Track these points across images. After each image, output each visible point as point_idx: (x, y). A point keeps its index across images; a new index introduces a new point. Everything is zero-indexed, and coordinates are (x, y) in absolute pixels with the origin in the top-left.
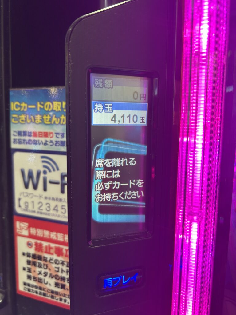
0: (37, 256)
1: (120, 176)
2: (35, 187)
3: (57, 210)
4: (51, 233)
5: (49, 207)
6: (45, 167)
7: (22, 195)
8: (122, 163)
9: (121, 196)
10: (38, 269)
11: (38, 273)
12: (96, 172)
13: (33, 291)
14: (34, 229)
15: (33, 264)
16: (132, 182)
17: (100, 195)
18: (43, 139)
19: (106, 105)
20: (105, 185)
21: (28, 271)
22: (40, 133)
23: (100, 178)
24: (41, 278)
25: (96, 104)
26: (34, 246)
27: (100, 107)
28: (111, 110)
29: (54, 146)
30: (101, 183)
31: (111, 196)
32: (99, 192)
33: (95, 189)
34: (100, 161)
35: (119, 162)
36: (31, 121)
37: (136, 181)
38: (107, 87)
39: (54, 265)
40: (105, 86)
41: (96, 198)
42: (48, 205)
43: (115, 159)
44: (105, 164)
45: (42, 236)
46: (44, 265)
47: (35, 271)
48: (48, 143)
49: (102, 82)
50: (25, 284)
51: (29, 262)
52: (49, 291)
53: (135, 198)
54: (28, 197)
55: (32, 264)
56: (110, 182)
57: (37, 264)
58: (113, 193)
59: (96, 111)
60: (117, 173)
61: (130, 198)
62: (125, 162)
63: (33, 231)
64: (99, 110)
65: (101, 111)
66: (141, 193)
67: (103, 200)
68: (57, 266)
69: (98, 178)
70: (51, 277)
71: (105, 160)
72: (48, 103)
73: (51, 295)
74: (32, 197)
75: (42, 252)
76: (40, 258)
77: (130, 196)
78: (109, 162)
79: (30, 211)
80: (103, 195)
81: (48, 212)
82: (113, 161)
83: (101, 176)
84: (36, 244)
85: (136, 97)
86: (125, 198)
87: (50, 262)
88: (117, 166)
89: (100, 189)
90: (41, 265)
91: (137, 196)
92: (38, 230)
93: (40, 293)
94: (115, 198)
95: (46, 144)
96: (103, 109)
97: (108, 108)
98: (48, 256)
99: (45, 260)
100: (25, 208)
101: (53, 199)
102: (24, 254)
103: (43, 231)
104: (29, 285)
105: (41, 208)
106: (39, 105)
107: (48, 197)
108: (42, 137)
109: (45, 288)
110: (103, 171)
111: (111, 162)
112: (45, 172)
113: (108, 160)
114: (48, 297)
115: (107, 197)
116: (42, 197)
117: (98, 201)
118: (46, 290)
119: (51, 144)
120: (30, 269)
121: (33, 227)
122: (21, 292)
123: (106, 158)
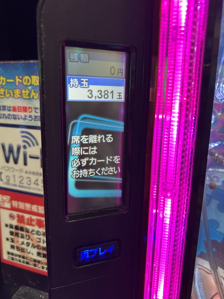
0: (19, 227)
1: (96, 153)
2: (16, 161)
3: (37, 184)
4: (33, 206)
5: (30, 181)
6: (24, 141)
7: (3, 169)
8: (99, 140)
9: (98, 172)
10: (21, 240)
11: (21, 243)
12: (72, 148)
13: (17, 260)
14: (16, 202)
15: (16, 235)
16: (109, 158)
17: (77, 171)
18: (22, 114)
19: (82, 80)
20: (82, 161)
21: (11, 242)
22: (19, 108)
23: (76, 154)
24: (24, 248)
25: (72, 79)
26: (16, 219)
27: (76, 82)
28: (87, 85)
29: (33, 121)
30: (77, 160)
31: (87, 172)
32: (76, 169)
33: (72, 166)
34: (76, 137)
35: (96, 138)
36: (10, 95)
37: (113, 157)
38: (82, 61)
39: (36, 236)
40: (80, 61)
41: (73, 174)
42: (29, 179)
43: (91, 136)
44: (81, 140)
45: (24, 208)
46: (26, 235)
47: (17, 242)
48: (27, 118)
49: (77, 56)
50: (9, 253)
51: (12, 233)
52: (31, 260)
53: (112, 173)
54: (9, 171)
55: (14, 234)
56: (86, 159)
57: (20, 235)
58: (90, 169)
59: (71, 86)
60: (93, 150)
61: (107, 174)
62: (101, 139)
63: (15, 204)
64: (74, 85)
65: (77, 86)
66: (118, 169)
67: (80, 176)
68: (39, 237)
69: (75, 154)
70: (33, 247)
71: (81, 137)
72: (27, 77)
73: (33, 264)
74: (13, 171)
75: (24, 223)
76: (22, 229)
77: (106, 172)
78: (85, 139)
79: (11, 185)
80: (79, 171)
81: (29, 186)
82: (90, 137)
83: (77, 152)
84: (18, 216)
85: (113, 72)
86: (102, 174)
87: (31, 233)
88: (94, 142)
89: (77, 165)
90: (23, 235)
91: (113, 172)
92: (20, 203)
93: (23, 262)
94: (92, 174)
95: (25, 119)
96: (79, 84)
97: (84, 83)
98: (30, 228)
99: (27, 231)
100: (6, 182)
101: (34, 173)
102: (7, 226)
103: (25, 203)
104: (12, 254)
105: (22, 182)
106: (17, 80)
107: (28, 172)
108: (21, 111)
109: (28, 257)
110: (79, 148)
111: (88, 139)
112: (25, 147)
113: (84, 136)
114: (31, 265)
115: (83, 173)
116: (23, 171)
117: (74, 177)
118: (29, 259)
119: (30, 119)
120: (13, 239)
121: (15, 200)
122: (5, 260)
123: (82, 134)
